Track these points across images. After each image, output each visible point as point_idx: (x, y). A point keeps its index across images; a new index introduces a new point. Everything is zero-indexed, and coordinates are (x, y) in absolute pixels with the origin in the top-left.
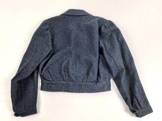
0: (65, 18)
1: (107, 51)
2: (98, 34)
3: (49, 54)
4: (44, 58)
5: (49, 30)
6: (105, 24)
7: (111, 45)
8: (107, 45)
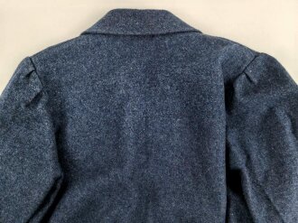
0: (99, 44)
1: (255, 183)
2: (223, 106)
3: (53, 189)
4: (31, 210)
5: (44, 99)
6: (250, 72)
7: (271, 154)
8: (254, 156)
